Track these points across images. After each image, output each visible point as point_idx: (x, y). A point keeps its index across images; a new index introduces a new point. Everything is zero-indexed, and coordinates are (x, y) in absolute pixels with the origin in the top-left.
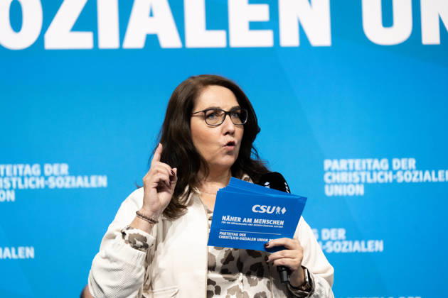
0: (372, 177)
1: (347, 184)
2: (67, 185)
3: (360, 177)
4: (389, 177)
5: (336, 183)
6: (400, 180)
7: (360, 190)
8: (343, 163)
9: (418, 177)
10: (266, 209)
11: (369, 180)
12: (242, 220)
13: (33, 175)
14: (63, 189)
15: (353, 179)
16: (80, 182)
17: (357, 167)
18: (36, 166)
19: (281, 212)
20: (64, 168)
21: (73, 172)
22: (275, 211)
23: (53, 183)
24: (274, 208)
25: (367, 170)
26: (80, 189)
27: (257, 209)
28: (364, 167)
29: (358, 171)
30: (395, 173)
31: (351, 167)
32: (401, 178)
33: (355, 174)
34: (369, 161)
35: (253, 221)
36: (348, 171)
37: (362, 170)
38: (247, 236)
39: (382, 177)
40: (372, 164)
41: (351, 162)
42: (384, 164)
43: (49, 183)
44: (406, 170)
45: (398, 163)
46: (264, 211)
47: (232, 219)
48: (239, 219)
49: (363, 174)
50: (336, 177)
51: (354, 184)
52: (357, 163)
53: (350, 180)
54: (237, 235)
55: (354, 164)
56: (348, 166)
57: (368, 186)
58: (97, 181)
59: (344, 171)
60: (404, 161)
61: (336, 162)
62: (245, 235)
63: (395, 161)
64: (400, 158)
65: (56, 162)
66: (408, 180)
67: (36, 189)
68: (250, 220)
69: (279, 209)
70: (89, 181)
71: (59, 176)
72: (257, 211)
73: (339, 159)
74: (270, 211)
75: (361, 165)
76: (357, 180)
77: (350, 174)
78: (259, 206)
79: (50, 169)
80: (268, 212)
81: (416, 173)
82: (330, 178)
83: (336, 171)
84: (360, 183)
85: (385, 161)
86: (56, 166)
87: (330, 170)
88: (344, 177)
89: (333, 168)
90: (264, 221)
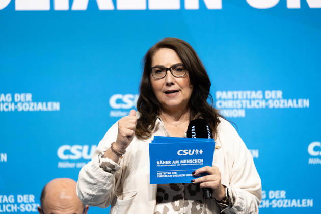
0: (250, 104)
1: (233, 109)
2: (31, 109)
3: (242, 103)
4: (263, 104)
5: (225, 108)
6: (271, 106)
7: (242, 113)
8: (230, 94)
9: (284, 104)
10: (188, 152)
11: (249, 106)
12: (171, 162)
13: (6, 102)
14: (28, 112)
15: (237, 105)
16: (40, 107)
17: (240, 97)
18: (9, 95)
19: (199, 153)
20: (29, 97)
21: (35, 99)
22: (195, 153)
23: (20, 108)
24: (193, 151)
25: (247, 99)
26: (40, 112)
27: (181, 153)
28: (245, 97)
29: (241, 100)
30: (267, 101)
31: (236, 97)
32: (271, 105)
33: (238, 102)
34: (249, 92)
35: (180, 162)
36: (233, 99)
37: (243, 99)
38: (178, 174)
39: (258, 104)
40: (251, 95)
41: (235, 93)
42: (259, 95)
43: (18, 108)
44: (275, 99)
45: (269, 94)
46: (186, 154)
47: (164, 162)
48: (169, 162)
49: (244, 102)
50: (224, 104)
51: (238, 109)
52: (239, 94)
53: (235, 106)
54: (170, 173)
55: (237, 95)
56: (233, 96)
57: (247, 111)
58: (52, 106)
59: (230, 99)
60: (273, 92)
61: (224, 93)
62: (176, 173)
63: (267, 92)
64: (271, 90)
65: (23, 92)
66: (277, 106)
67: (8, 111)
68: (177, 162)
69: (197, 151)
70: (47, 106)
71: (25, 102)
72: (181, 155)
73: (227, 91)
74: (191, 153)
75: (242, 95)
76: (240, 106)
77: (235, 102)
78: (182, 150)
79: (19, 97)
80: (190, 154)
81: (282, 101)
82: (220, 104)
83: (224, 100)
84: (242, 108)
85: (260, 92)
86: (23, 95)
87: (220, 99)
88: (230, 104)
89: (223, 97)
90: (188, 161)
